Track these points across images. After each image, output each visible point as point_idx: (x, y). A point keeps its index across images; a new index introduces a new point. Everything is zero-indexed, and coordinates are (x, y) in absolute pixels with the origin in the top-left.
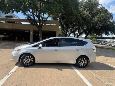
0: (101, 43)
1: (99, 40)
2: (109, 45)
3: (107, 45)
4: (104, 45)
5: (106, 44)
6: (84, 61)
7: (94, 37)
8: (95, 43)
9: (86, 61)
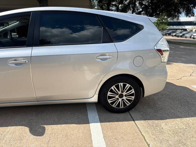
0: (174, 34)
1: (172, 27)
2: (190, 37)
3: (186, 37)
4: (181, 36)
5: (184, 35)
6: (124, 93)
7: (162, 23)
8: (165, 33)
9: (133, 91)
